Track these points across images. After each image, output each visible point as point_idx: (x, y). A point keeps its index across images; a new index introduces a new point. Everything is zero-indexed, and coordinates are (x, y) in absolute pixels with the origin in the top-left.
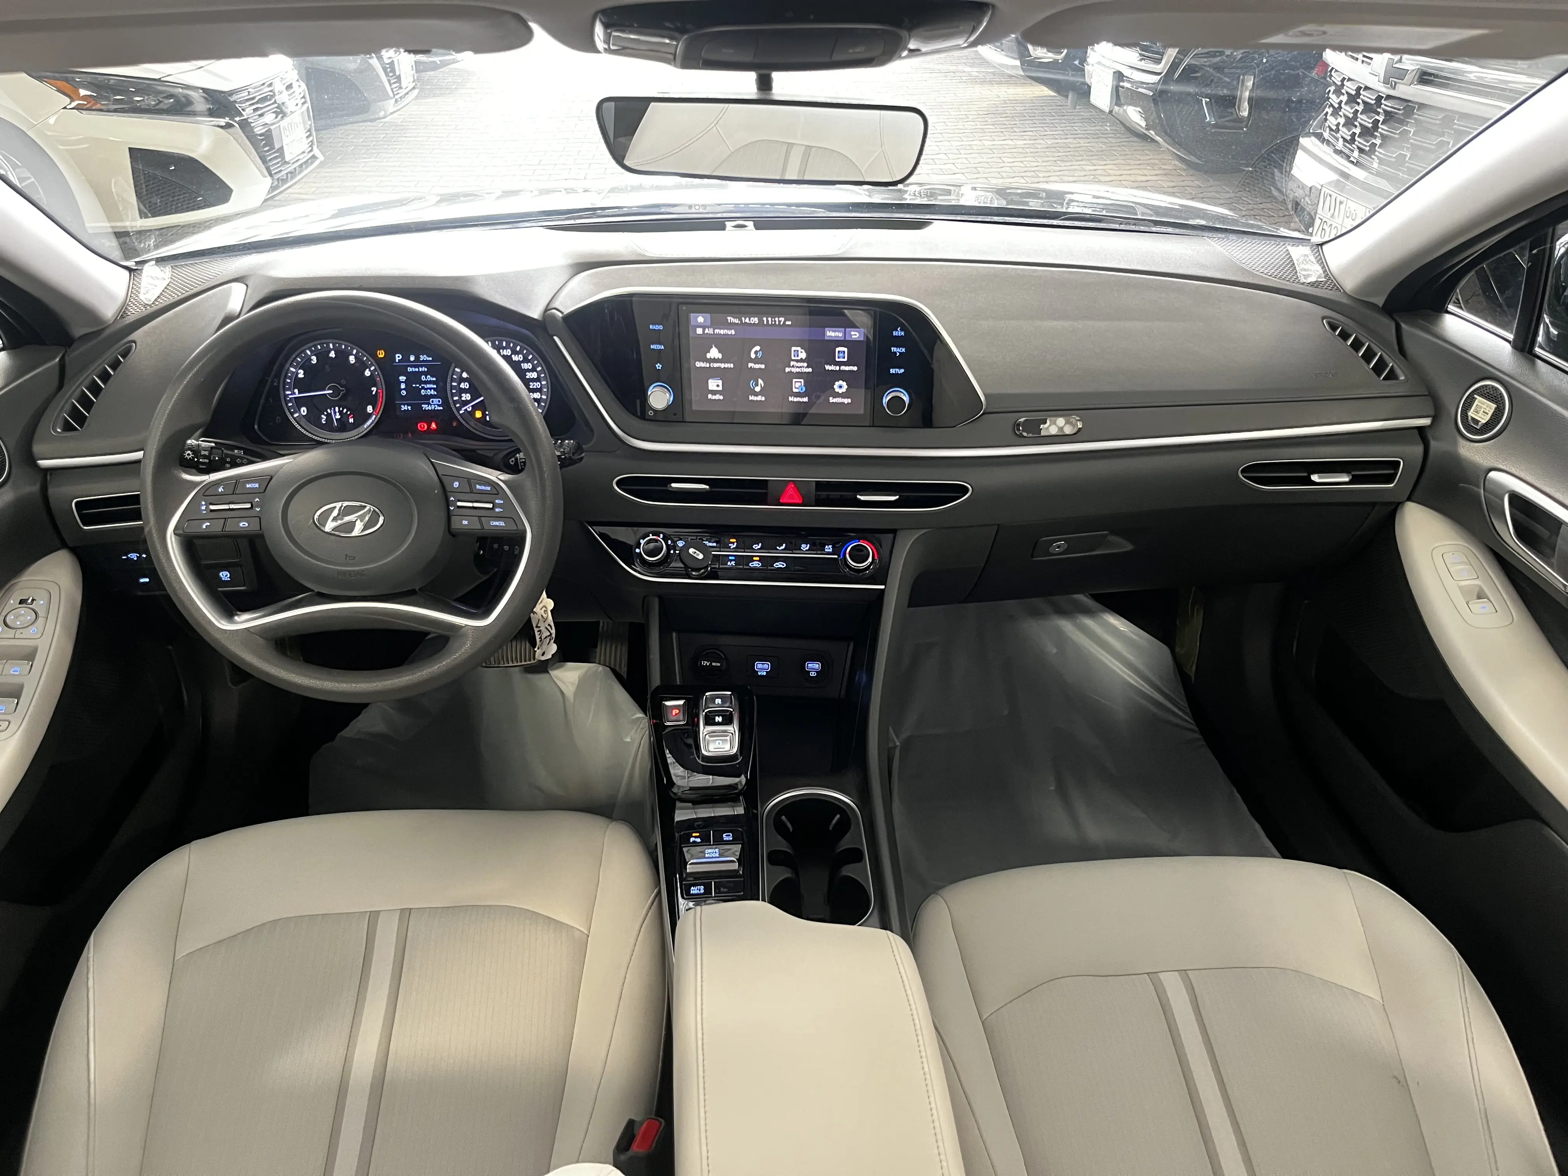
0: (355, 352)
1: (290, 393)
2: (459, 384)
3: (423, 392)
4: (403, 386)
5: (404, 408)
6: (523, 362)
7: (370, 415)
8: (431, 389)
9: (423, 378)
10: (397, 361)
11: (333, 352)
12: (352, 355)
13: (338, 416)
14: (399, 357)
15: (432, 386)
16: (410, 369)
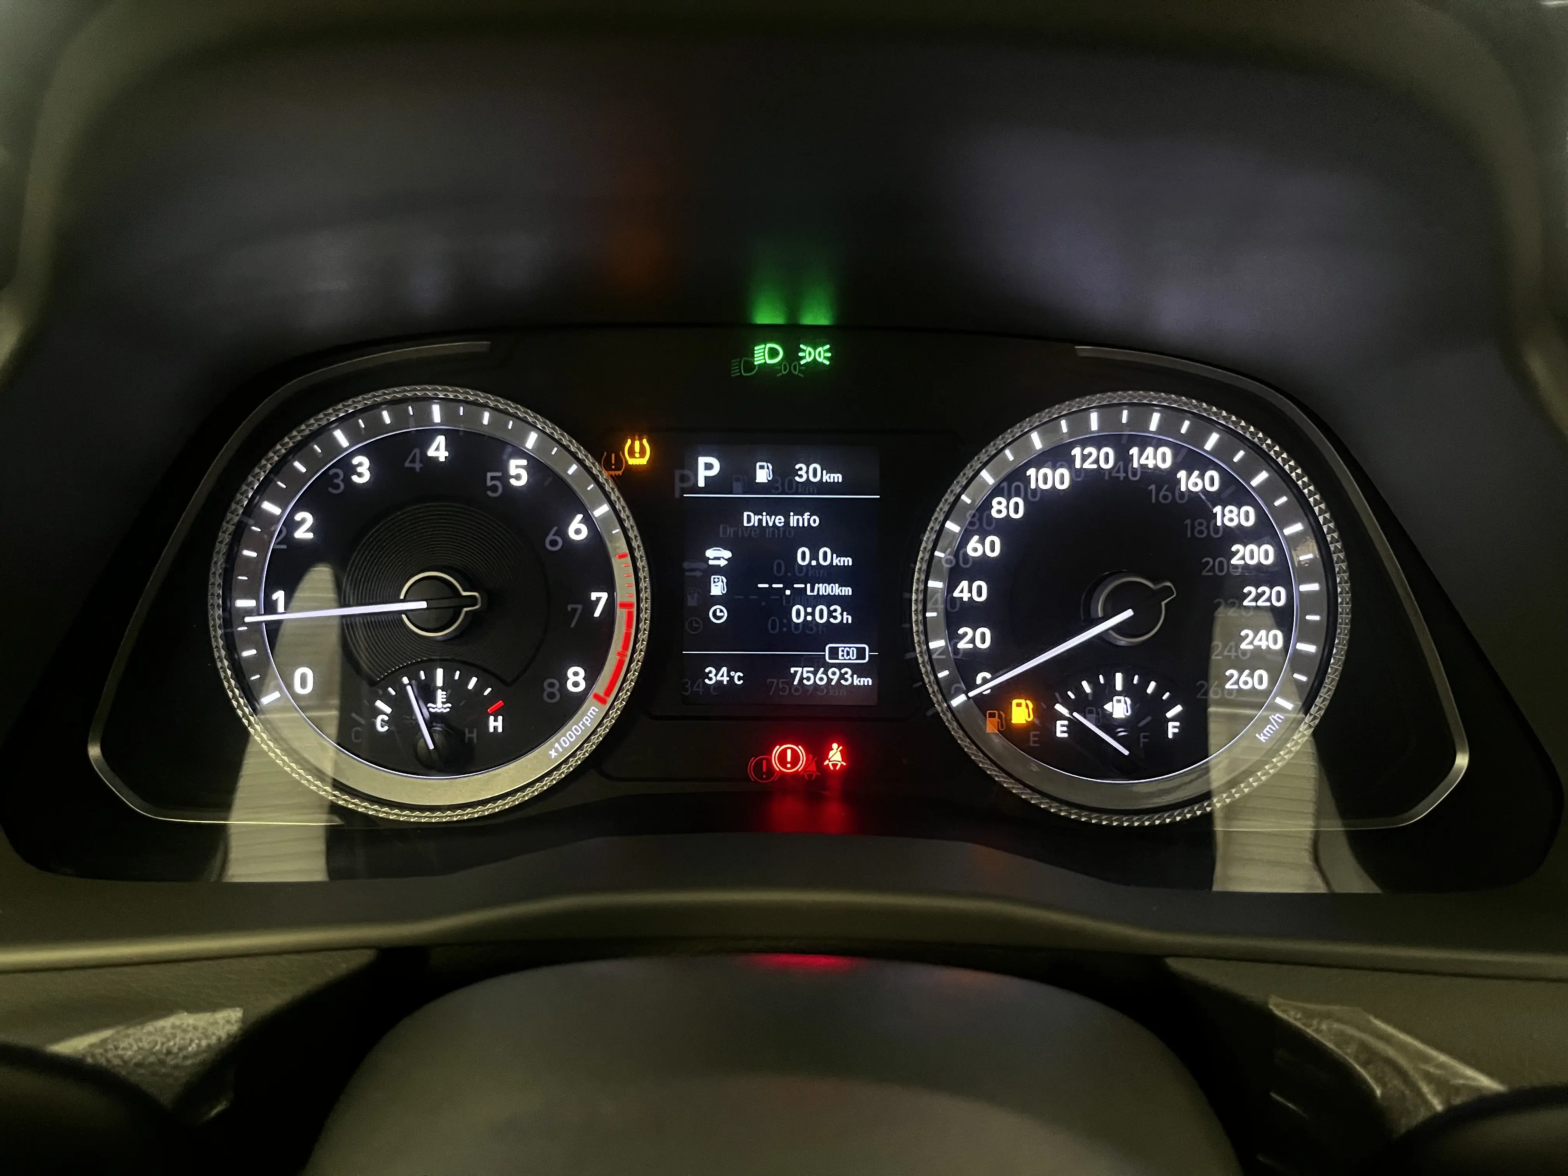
0: (531, 440)
1: (251, 603)
2: (952, 586)
3: (798, 614)
4: (718, 588)
5: (717, 676)
6: (1220, 498)
7: (574, 703)
8: (829, 600)
9: (803, 556)
10: (701, 483)
11: (441, 440)
12: (521, 453)
13: (441, 704)
14: (709, 466)
15: (836, 590)
16: (751, 519)
